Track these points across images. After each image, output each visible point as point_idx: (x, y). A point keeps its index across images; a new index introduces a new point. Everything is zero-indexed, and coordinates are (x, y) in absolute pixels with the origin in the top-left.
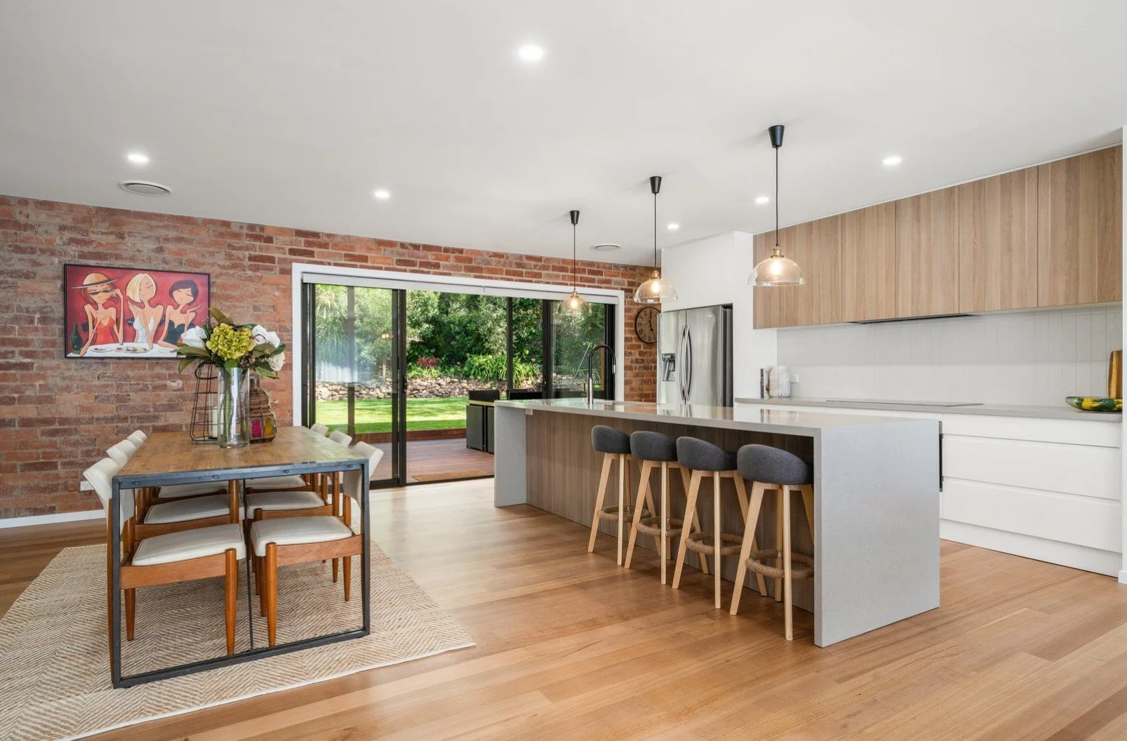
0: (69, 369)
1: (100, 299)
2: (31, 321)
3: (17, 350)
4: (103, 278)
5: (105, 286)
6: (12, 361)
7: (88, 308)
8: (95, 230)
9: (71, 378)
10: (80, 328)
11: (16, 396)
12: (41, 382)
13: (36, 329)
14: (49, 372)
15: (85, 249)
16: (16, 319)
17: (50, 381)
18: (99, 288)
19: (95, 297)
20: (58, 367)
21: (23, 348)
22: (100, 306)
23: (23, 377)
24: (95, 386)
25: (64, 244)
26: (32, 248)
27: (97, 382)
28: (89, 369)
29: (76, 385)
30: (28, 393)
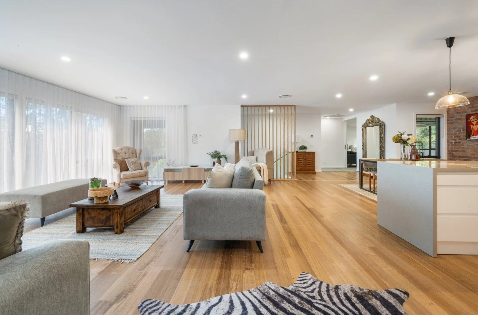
0: (469, 143)
1: (474, 123)
2: (461, 131)
3: (458, 138)
4: (475, 117)
5: (476, 119)
6: (457, 141)
7: (471, 126)
8: (475, 103)
9: (469, 146)
10: (470, 131)
11: (458, 150)
12: (463, 147)
13: (462, 133)
14: (464, 144)
15: (473, 109)
16: (457, 131)
17: (465, 146)
18: (474, 120)
19: (473, 123)
20: (466, 143)
21: (459, 138)
22: (474, 125)
23: (459, 145)
24: (475, 148)
25: (468, 109)
26: (461, 112)
27: (476, 147)
28: (474, 143)
29: (470, 148)
30: (460, 149)
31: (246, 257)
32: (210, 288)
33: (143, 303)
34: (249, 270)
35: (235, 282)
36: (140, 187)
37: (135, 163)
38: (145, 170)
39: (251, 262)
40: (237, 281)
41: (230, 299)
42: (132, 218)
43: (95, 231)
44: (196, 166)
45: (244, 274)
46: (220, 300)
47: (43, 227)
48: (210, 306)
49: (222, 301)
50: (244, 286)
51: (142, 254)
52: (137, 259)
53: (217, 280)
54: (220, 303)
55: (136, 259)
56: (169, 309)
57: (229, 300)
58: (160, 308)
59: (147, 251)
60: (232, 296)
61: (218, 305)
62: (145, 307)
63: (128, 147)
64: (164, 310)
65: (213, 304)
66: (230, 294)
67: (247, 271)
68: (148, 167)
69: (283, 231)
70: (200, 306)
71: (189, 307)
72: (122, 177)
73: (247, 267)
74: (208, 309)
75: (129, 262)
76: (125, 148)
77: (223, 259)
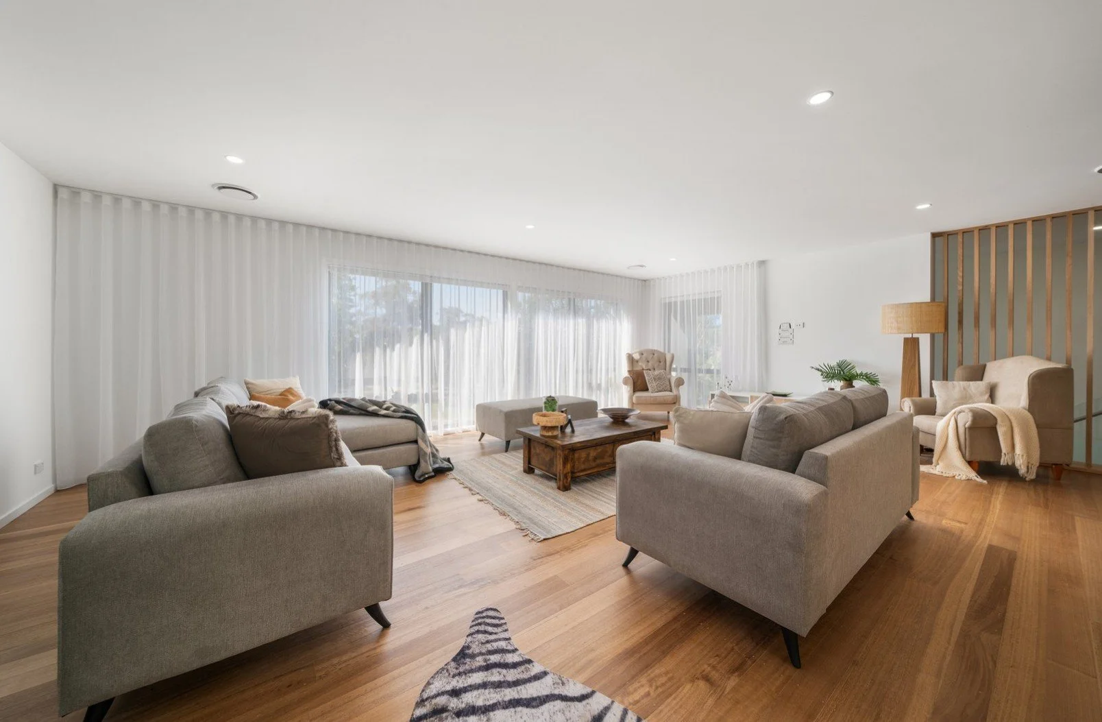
31: (736, 648)
32: (591, 661)
33: (487, 610)
34: (708, 685)
35: (651, 686)
36: (627, 421)
37: (659, 379)
38: (675, 392)
39: (738, 669)
40: (657, 688)
41: (601, 712)
42: (589, 472)
43: (543, 476)
44: (785, 396)
45: (688, 686)
46: (583, 698)
47: (506, 454)
48: (556, 692)
49: (584, 702)
50: (661, 711)
51: (557, 535)
52: (545, 539)
53: (620, 654)
54: (577, 703)
55: (543, 538)
56: (502, 644)
57: (596, 712)
58: (495, 633)
59: (569, 533)
60: (611, 710)
61: (569, 703)
62: (483, 617)
63: (652, 350)
64: (496, 640)
65: (563, 694)
66: (613, 702)
67: (702, 684)
68: (681, 387)
69: (951, 648)
70: (542, 678)
71: (527, 665)
72: (634, 401)
73: (715, 675)
74: (547, 696)
75: (532, 539)
76: (648, 351)
77: (675, 619)
